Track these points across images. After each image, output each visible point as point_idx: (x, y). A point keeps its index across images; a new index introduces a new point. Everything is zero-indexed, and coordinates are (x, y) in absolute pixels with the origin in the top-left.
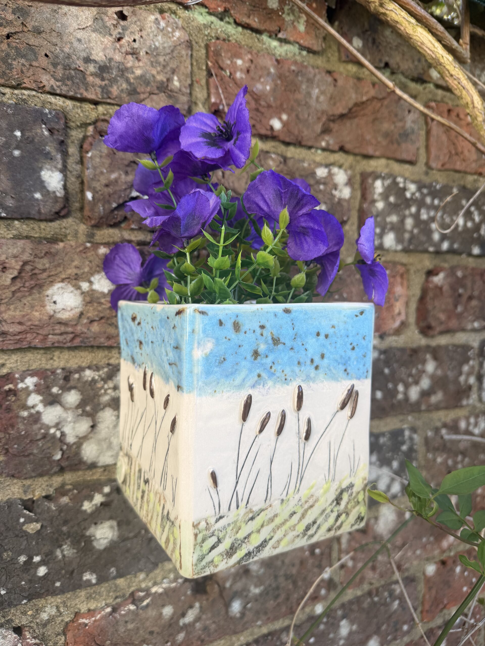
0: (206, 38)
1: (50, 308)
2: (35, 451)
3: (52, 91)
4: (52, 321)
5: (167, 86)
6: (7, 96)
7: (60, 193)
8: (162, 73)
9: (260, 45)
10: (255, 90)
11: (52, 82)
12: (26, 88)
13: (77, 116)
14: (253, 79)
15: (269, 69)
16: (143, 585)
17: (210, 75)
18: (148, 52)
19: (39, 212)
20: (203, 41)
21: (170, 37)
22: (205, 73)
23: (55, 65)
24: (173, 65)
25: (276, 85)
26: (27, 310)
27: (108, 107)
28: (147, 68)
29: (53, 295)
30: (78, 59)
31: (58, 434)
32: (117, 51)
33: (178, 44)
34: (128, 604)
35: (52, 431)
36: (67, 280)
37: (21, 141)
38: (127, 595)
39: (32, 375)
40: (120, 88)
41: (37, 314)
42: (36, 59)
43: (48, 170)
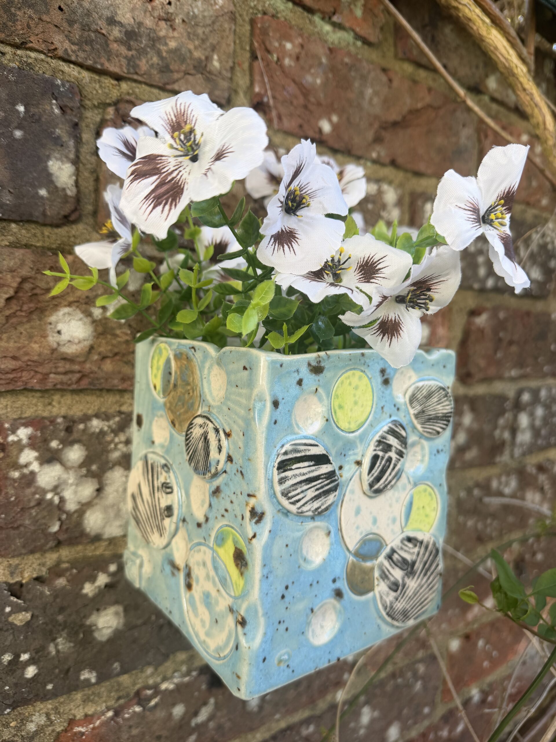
0: (251, 11)
1: (52, 339)
2: (27, 522)
3: (66, 57)
4: (54, 356)
5: (206, 66)
6: (8, 57)
7: (71, 192)
8: (200, 49)
9: (312, 28)
10: (304, 82)
11: (67, 45)
12: (32, 49)
13: (94, 92)
14: (302, 68)
15: (320, 59)
16: (151, 682)
17: (254, 57)
18: (185, 19)
19: (44, 214)
20: (247, 14)
21: (211, 5)
22: (248, 55)
23: (71, 23)
24: (213, 40)
25: (327, 79)
26: (24, 341)
27: (134, 85)
28: (183, 40)
29: (57, 322)
30: (100, 18)
31: (56, 500)
32: (148, 14)
33: (220, 14)
34: (132, 706)
35: (49, 496)
36: (76, 304)
37: (24, 118)
38: (132, 694)
39: (26, 425)
40: (150, 62)
41: (36, 346)
42: (48, 12)
43: (57, 159)
